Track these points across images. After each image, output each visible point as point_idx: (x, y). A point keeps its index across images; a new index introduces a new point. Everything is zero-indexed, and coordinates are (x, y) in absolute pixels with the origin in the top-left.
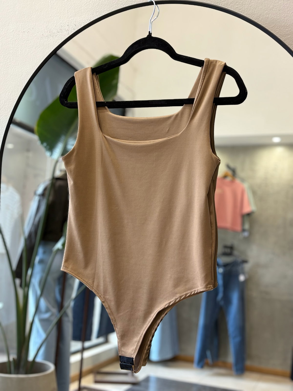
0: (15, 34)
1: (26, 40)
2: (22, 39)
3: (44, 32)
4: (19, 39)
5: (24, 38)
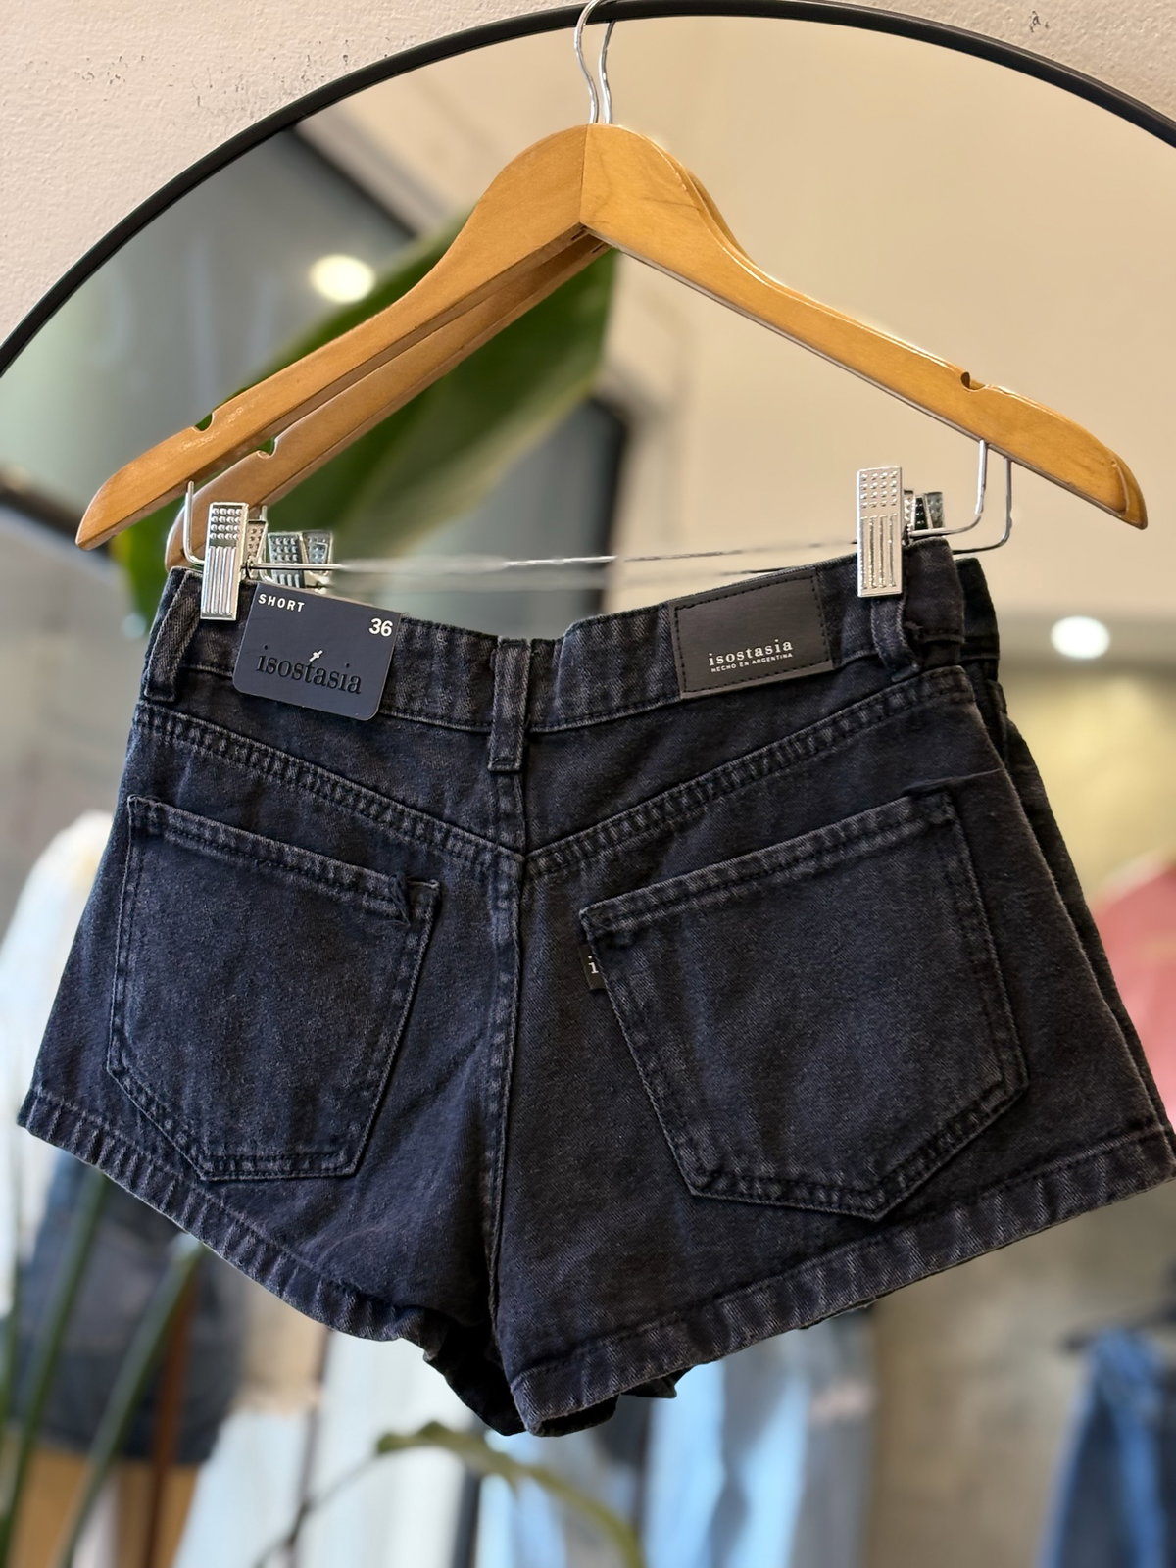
0: (38, 84)
1: (99, 123)
2: (79, 118)
3: (207, 83)
4: (62, 116)
5: (92, 109)
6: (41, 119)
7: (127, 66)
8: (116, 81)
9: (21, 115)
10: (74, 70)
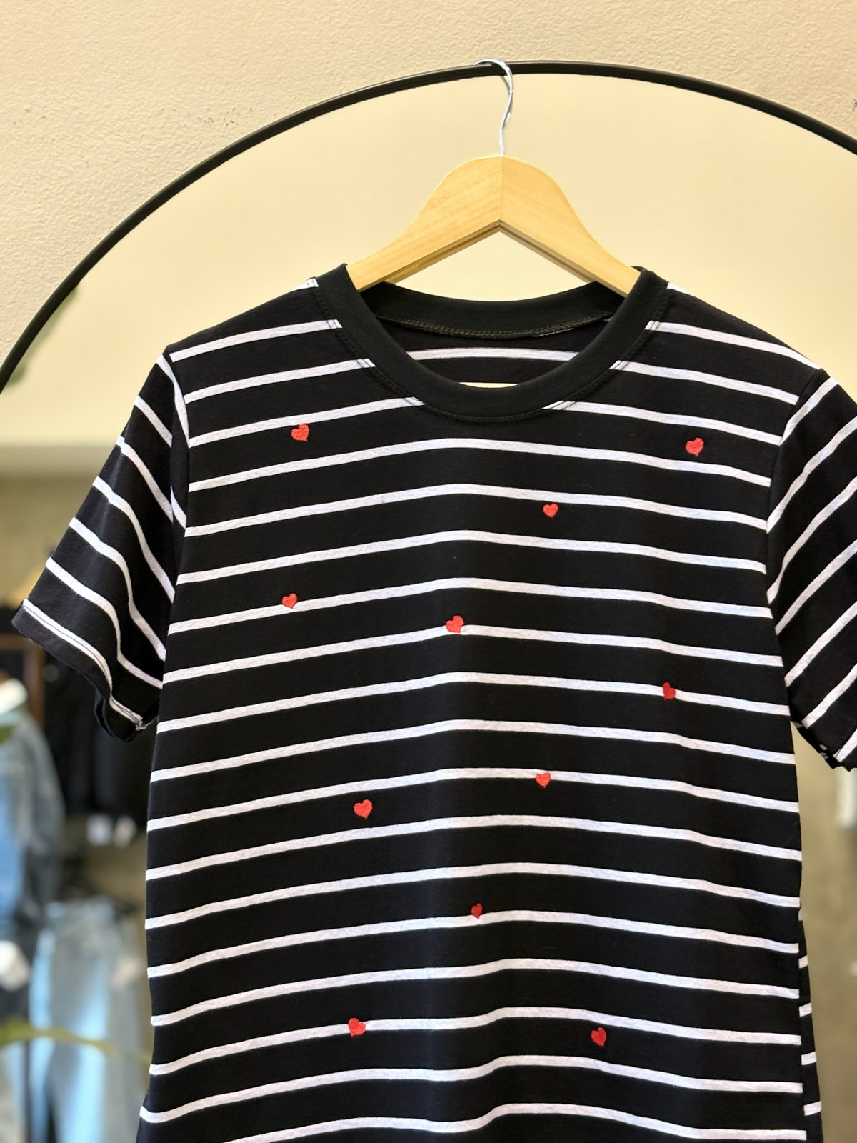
0: (168, 125)
6: (172, 148)
7: (239, 114)
8: (231, 125)
9: (154, 145)
10: (198, 116)
